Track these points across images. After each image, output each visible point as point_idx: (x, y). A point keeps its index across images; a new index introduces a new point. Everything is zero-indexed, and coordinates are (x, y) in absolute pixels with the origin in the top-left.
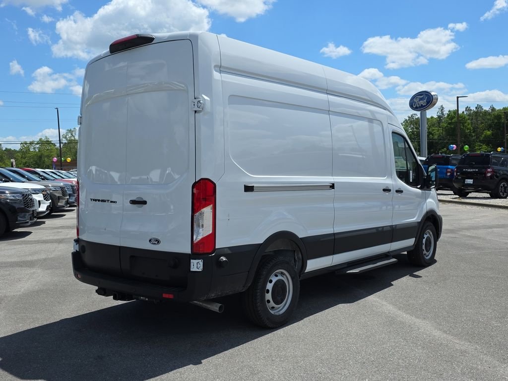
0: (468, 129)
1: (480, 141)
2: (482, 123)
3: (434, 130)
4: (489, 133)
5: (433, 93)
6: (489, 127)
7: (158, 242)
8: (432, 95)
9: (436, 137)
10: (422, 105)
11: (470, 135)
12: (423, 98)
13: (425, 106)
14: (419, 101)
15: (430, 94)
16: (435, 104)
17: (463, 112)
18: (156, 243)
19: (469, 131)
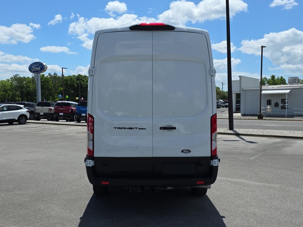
0: (50, 86)
1: (57, 93)
2: (58, 83)
3: (30, 85)
4: (62, 89)
5: (44, 64)
6: (62, 86)
7: (190, 151)
8: (44, 65)
9: (31, 89)
10: (37, 70)
11: (51, 89)
12: (38, 66)
13: (39, 71)
14: (36, 67)
15: (43, 64)
16: (45, 71)
17: (47, 76)
18: (188, 152)
19: (51, 87)
